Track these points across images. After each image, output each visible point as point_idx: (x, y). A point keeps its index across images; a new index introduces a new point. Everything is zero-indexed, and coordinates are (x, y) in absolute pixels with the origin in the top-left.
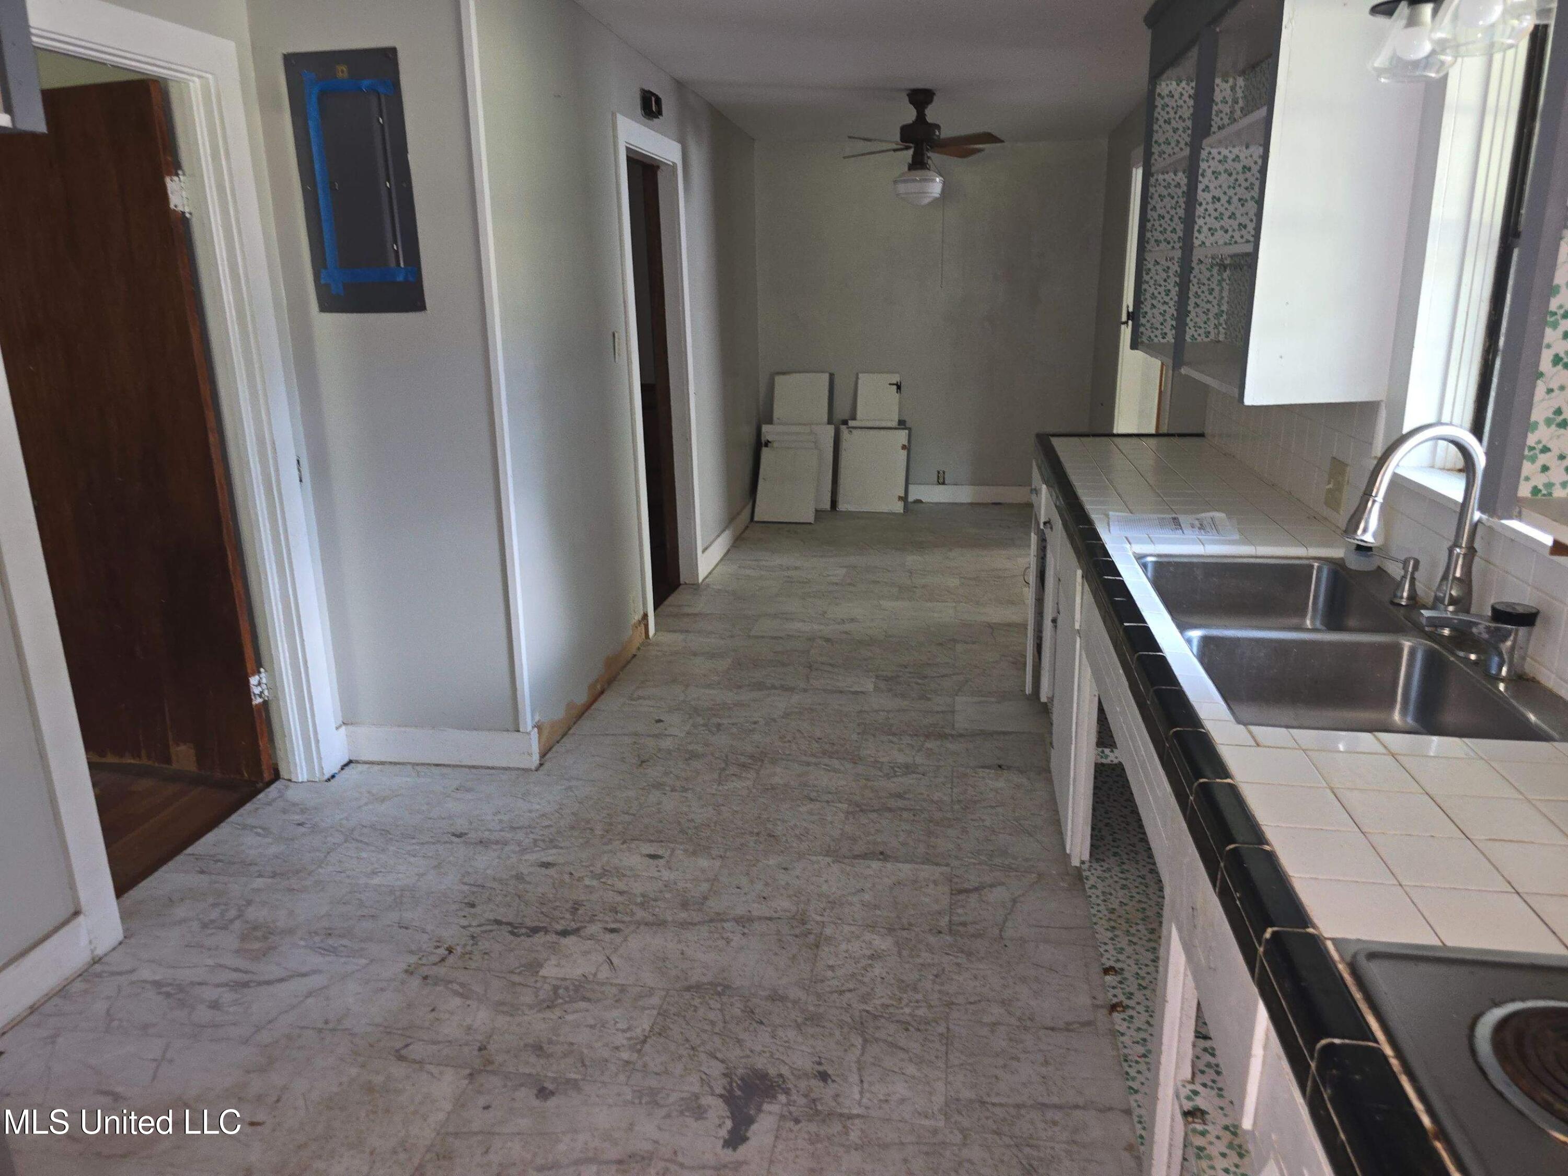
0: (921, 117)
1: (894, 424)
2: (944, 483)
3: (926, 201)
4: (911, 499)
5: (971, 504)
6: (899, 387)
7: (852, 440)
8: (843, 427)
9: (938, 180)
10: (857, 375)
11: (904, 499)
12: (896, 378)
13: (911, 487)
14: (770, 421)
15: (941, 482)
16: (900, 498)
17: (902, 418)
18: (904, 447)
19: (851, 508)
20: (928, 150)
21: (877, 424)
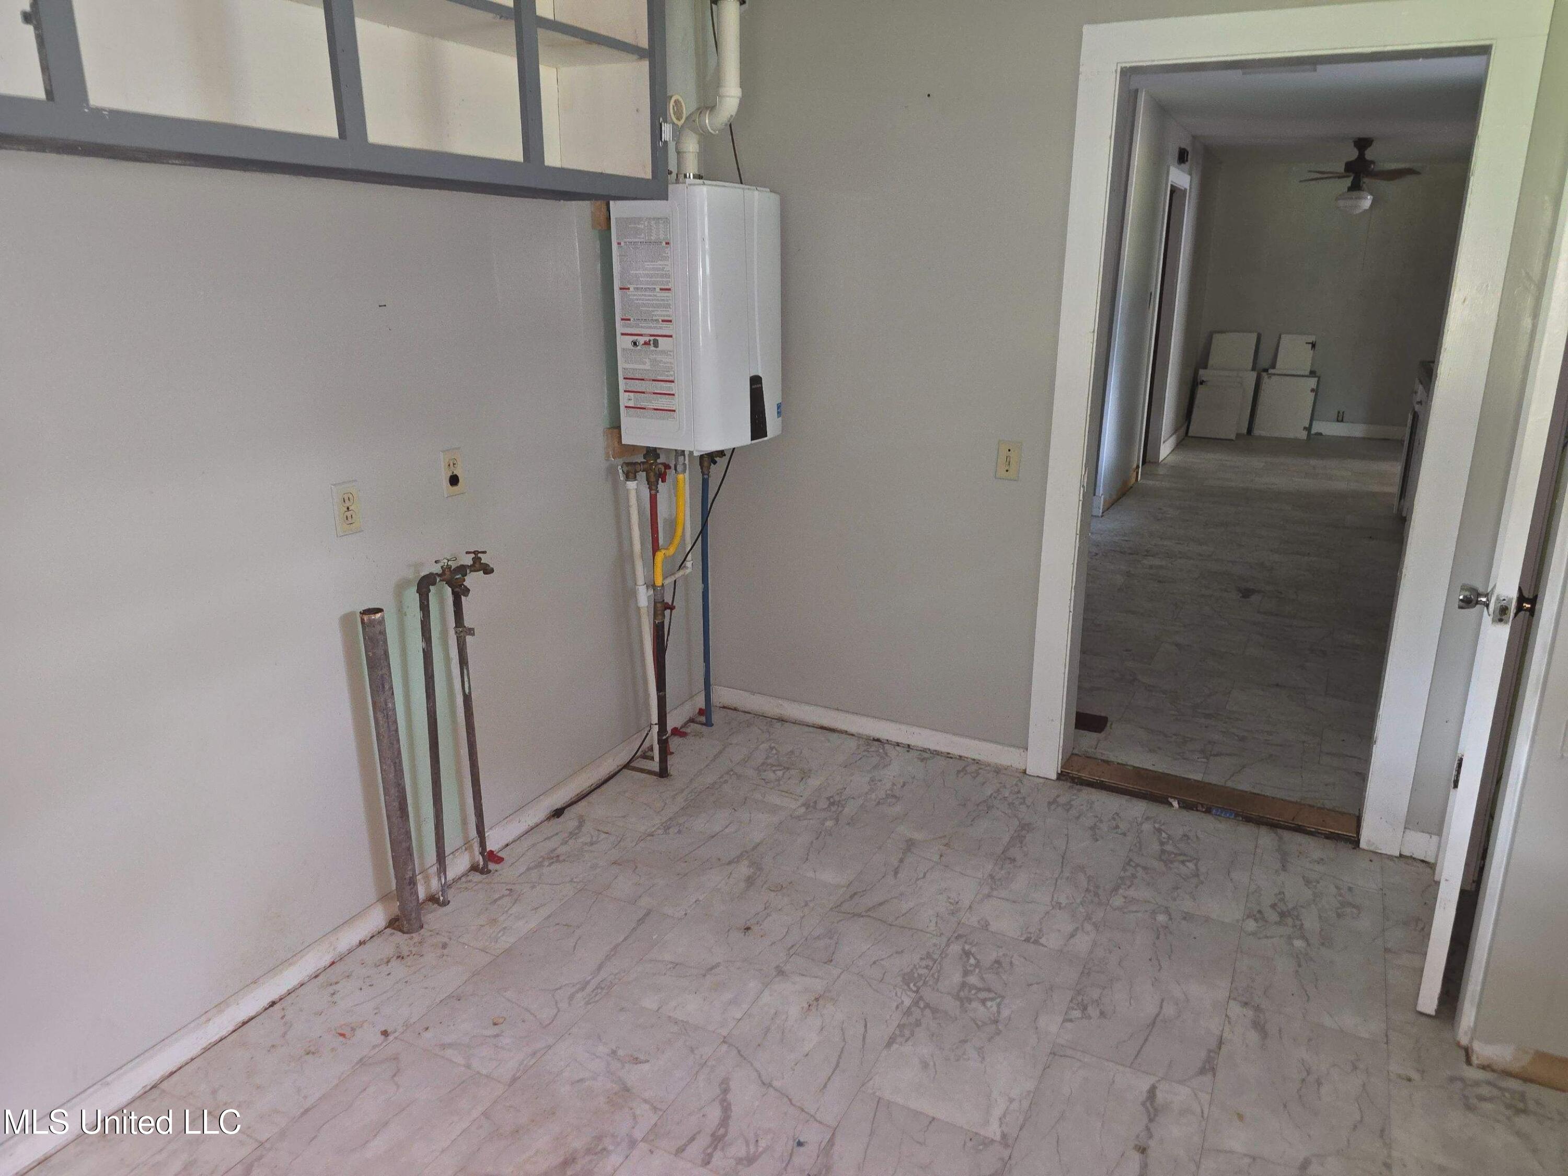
0: (1361, 156)
1: (1307, 373)
2: (1342, 421)
3: (1358, 211)
4: (1313, 432)
5: (1364, 438)
6: (1313, 345)
7: (1270, 385)
8: (1264, 374)
9: (1369, 197)
10: (1280, 336)
11: (1308, 429)
12: (1312, 339)
13: (1314, 423)
14: (1205, 367)
15: (1340, 419)
16: (1305, 428)
17: (1312, 370)
18: (1312, 390)
19: (1263, 433)
20: (1363, 177)
21: (1294, 373)
